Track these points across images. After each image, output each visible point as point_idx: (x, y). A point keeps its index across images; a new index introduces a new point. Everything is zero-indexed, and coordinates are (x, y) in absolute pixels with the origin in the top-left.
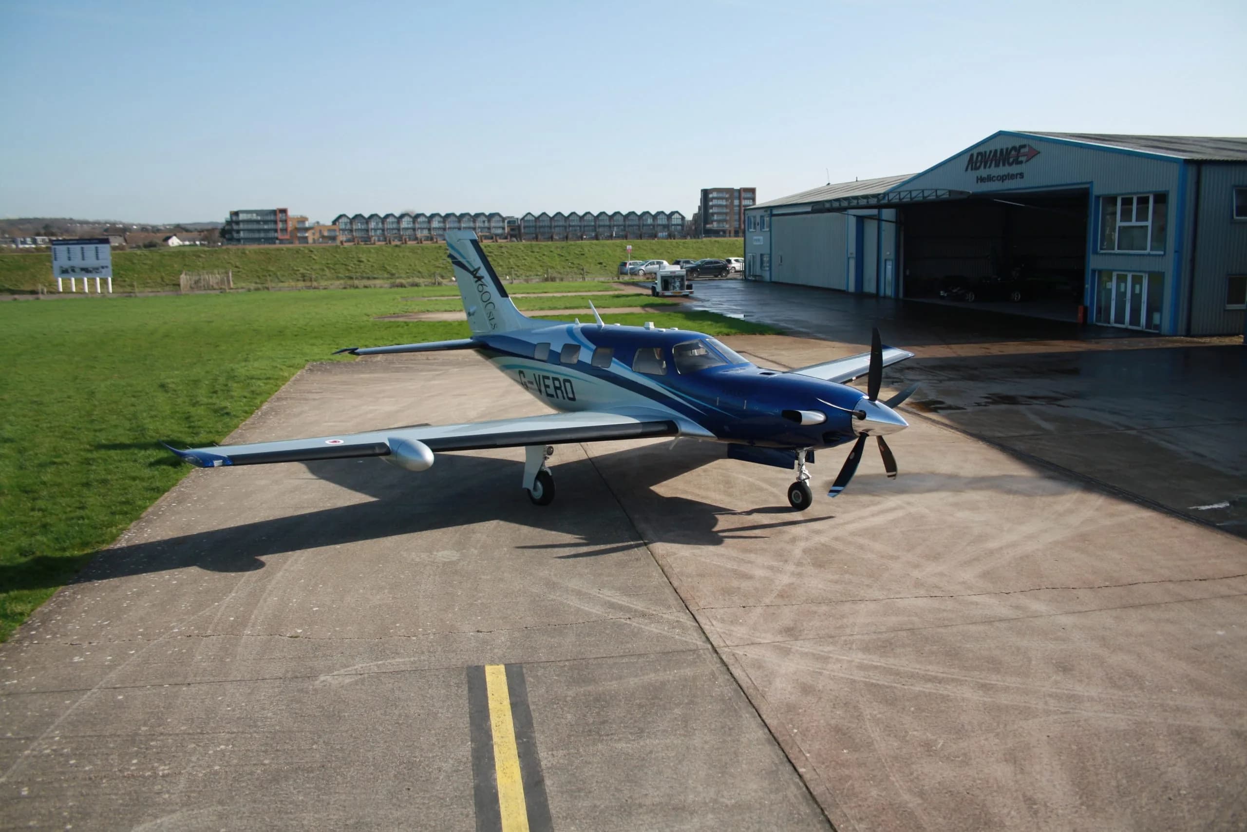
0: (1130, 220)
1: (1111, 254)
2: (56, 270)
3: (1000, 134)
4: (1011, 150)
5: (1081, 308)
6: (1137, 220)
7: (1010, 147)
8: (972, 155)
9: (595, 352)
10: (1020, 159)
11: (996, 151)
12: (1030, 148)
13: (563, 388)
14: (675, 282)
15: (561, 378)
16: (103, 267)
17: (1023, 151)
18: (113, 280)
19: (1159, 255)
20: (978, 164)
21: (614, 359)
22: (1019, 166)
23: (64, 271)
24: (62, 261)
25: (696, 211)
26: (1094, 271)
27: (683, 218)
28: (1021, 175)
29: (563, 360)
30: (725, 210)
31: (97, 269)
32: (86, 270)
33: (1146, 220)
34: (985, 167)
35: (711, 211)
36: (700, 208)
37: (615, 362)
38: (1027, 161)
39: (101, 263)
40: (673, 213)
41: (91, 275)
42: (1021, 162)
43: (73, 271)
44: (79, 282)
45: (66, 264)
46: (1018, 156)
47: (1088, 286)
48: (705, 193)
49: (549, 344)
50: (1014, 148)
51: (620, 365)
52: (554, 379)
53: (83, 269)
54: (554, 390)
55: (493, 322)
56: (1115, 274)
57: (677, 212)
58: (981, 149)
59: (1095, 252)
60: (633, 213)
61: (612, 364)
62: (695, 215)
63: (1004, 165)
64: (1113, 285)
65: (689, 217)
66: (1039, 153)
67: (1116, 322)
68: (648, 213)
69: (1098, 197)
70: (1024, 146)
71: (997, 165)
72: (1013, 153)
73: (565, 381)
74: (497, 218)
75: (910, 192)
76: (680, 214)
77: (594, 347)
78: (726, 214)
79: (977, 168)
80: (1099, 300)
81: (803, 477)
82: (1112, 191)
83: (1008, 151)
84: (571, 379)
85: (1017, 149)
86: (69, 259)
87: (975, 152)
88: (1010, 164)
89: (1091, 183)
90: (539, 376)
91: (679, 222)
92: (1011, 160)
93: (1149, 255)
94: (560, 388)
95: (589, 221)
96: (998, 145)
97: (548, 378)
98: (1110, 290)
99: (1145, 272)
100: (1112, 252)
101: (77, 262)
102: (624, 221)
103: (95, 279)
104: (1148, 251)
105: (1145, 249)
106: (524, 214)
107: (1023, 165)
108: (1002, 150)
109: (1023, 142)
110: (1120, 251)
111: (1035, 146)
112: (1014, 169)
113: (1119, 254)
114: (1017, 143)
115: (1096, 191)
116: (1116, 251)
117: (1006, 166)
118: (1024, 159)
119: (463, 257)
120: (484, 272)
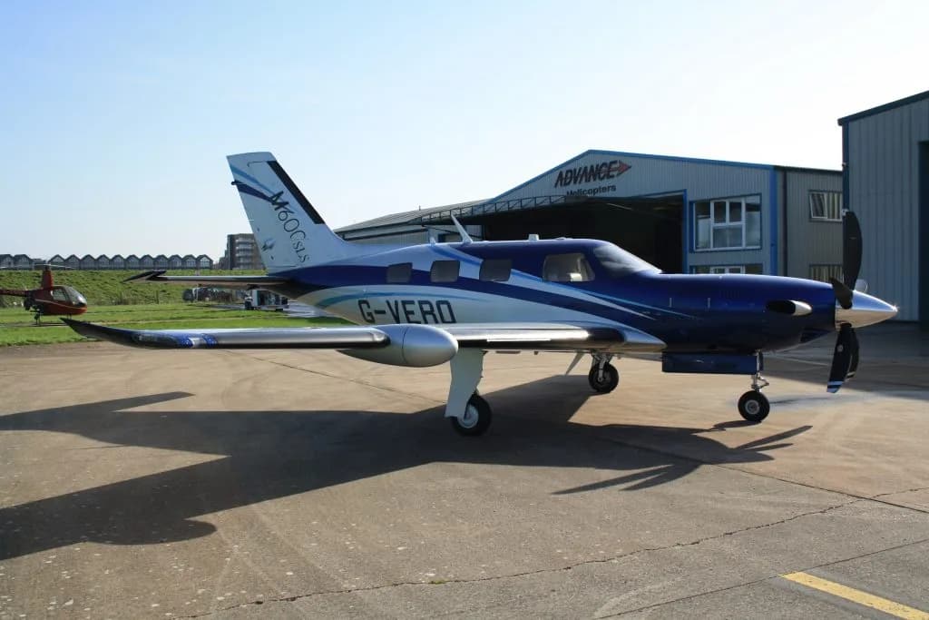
0: (724, 221)
1: (707, 252)
3: (590, 152)
4: (601, 167)
6: (731, 220)
7: (600, 163)
8: (561, 174)
9: (482, 267)
10: (611, 174)
11: (586, 168)
12: (620, 162)
13: (436, 312)
14: (270, 297)
15: (434, 301)
17: (614, 166)
19: (756, 249)
20: (568, 181)
21: (512, 270)
22: (611, 180)
25: (223, 255)
26: (691, 268)
27: (211, 261)
28: (614, 188)
29: (435, 280)
30: (250, 254)
33: (739, 219)
34: (575, 182)
35: (237, 255)
36: (226, 253)
37: (514, 274)
38: (618, 175)
40: (201, 257)
42: (613, 176)
46: (609, 171)
48: (232, 238)
49: (410, 264)
50: (604, 164)
51: (522, 276)
52: (421, 303)
54: (420, 314)
55: (302, 254)
56: (712, 269)
57: (205, 256)
58: (571, 167)
59: (692, 251)
60: (163, 256)
61: (511, 276)
62: (221, 259)
63: (595, 180)
65: (216, 260)
66: (630, 167)
68: (177, 256)
69: (691, 203)
70: (615, 162)
71: (588, 180)
72: (604, 169)
73: (439, 303)
74: (24, 260)
75: (508, 202)
76: (208, 258)
77: (481, 261)
78: (251, 257)
79: (566, 184)
81: (761, 384)
82: (705, 197)
83: (599, 168)
84: (450, 300)
85: (609, 166)
87: (564, 170)
88: (602, 179)
89: (685, 191)
90: (396, 303)
91: (207, 265)
92: (602, 175)
93: (744, 250)
94: (431, 312)
95: (118, 263)
96: (588, 163)
97: (412, 302)
99: (743, 265)
100: (709, 250)
102: (154, 264)
104: (744, 247)
105: (741, 245)
106: (53, 256)
107: (615, 178)
108: (592, 167)
109: (612, 158)
110: (716, 249)
111: (626, 161)
112: (606, 183)
113: (716, 251)
114: (608, 160)
115: (690, 197)
116: (712, 249)
117: (598, 180)
118: (615, 173)
119: (256, 182)
120: (288, 196)
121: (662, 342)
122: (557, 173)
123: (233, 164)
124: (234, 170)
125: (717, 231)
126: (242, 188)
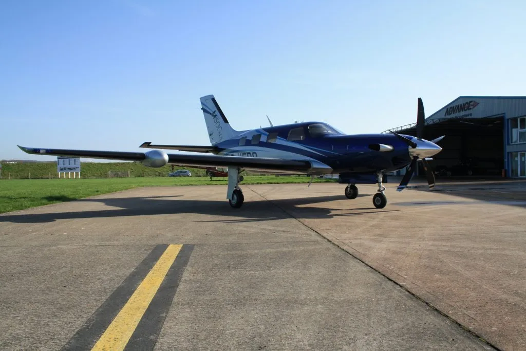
0: (525, 128)
1: (517, 144)
2: (59, 169)
3: (460, 98)
5: (503, 170)
7: (465, 102)
8: (447, 109)
10: (470, 107)
11: (458, 106)
12: (474, 102)
13: (252, 156)
16: (77, 168)
17: (471, 104)
18: (81, 173)
20: (451, 112)
21: (278, 137)
22: (470, 111)
23: (62, 169)
24: (61, 165)
26: (508, 153)
28: (471, 114)
29: (252, 143)
31: (75, 168)
32: (70, 169)
34: (454, 113)
39: (76, 166)
41: (72, 171)
42: (471, 109)
43: (65, 169)
44: (67, 174)
45: (62, 166)
46: (469, 106)
47: (506, 160)
49: (246, 137)
50: (467, 103)
52: (248, 154)
53: (69, 169)
55: (221, 136)
56: (519, 153)
58: (452, 106)
59: (509, 144)
63: (462, 111)
64: (518, 159)
66: (478, 104)
67: (521, 175)
69: (508, 119)
70: (471, 102)
71: (459, 112)
72: (467, 105)
73: (253, 153)
77: (268, 134)
79: (450, 114)
80: (512, 167)
81: (382, 189)
82: (515, 115)
83: (464, 105)
85: (469, 104)
86: (64, 164)
87: (449, 107)
88: (466, 110)
89: (504, 114)
90: (241, 154)
92: (466, 109)
96: (459, 103)
97: (245, 154)
98: (517, 161)
101: (67, 166)
103: (73, 173)
108: (461, 105)
109: (471, 100)
110: (521, 143)
111: (477, 101)
112: (468, 112)
113: (521, 144)
114: (468, 101)
115: (507, 117)
116: (519, 143)
117: (464, 112)
118: (472, 107)
119: (208, 107)
120: (217, 113)
121: (330, 168)
122: (445, 110)
123: (203, 102)
124: (202, 103)
125: (521, 134)
126: (204, 110)
